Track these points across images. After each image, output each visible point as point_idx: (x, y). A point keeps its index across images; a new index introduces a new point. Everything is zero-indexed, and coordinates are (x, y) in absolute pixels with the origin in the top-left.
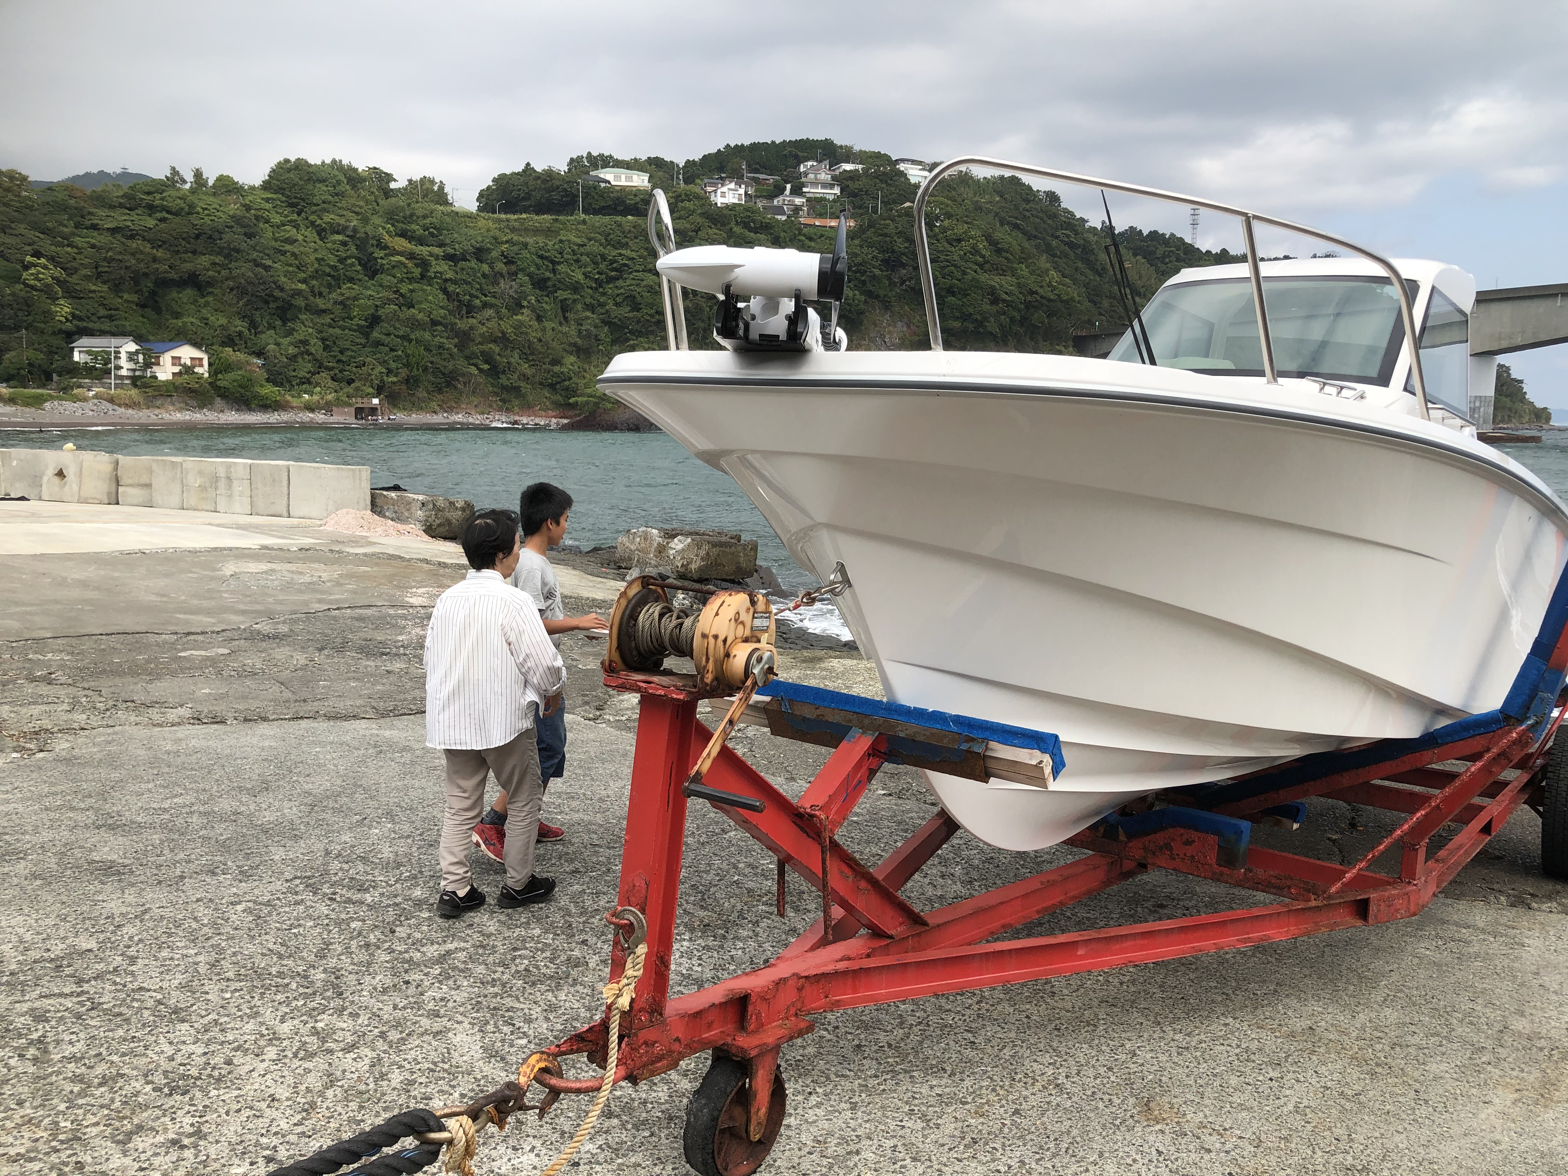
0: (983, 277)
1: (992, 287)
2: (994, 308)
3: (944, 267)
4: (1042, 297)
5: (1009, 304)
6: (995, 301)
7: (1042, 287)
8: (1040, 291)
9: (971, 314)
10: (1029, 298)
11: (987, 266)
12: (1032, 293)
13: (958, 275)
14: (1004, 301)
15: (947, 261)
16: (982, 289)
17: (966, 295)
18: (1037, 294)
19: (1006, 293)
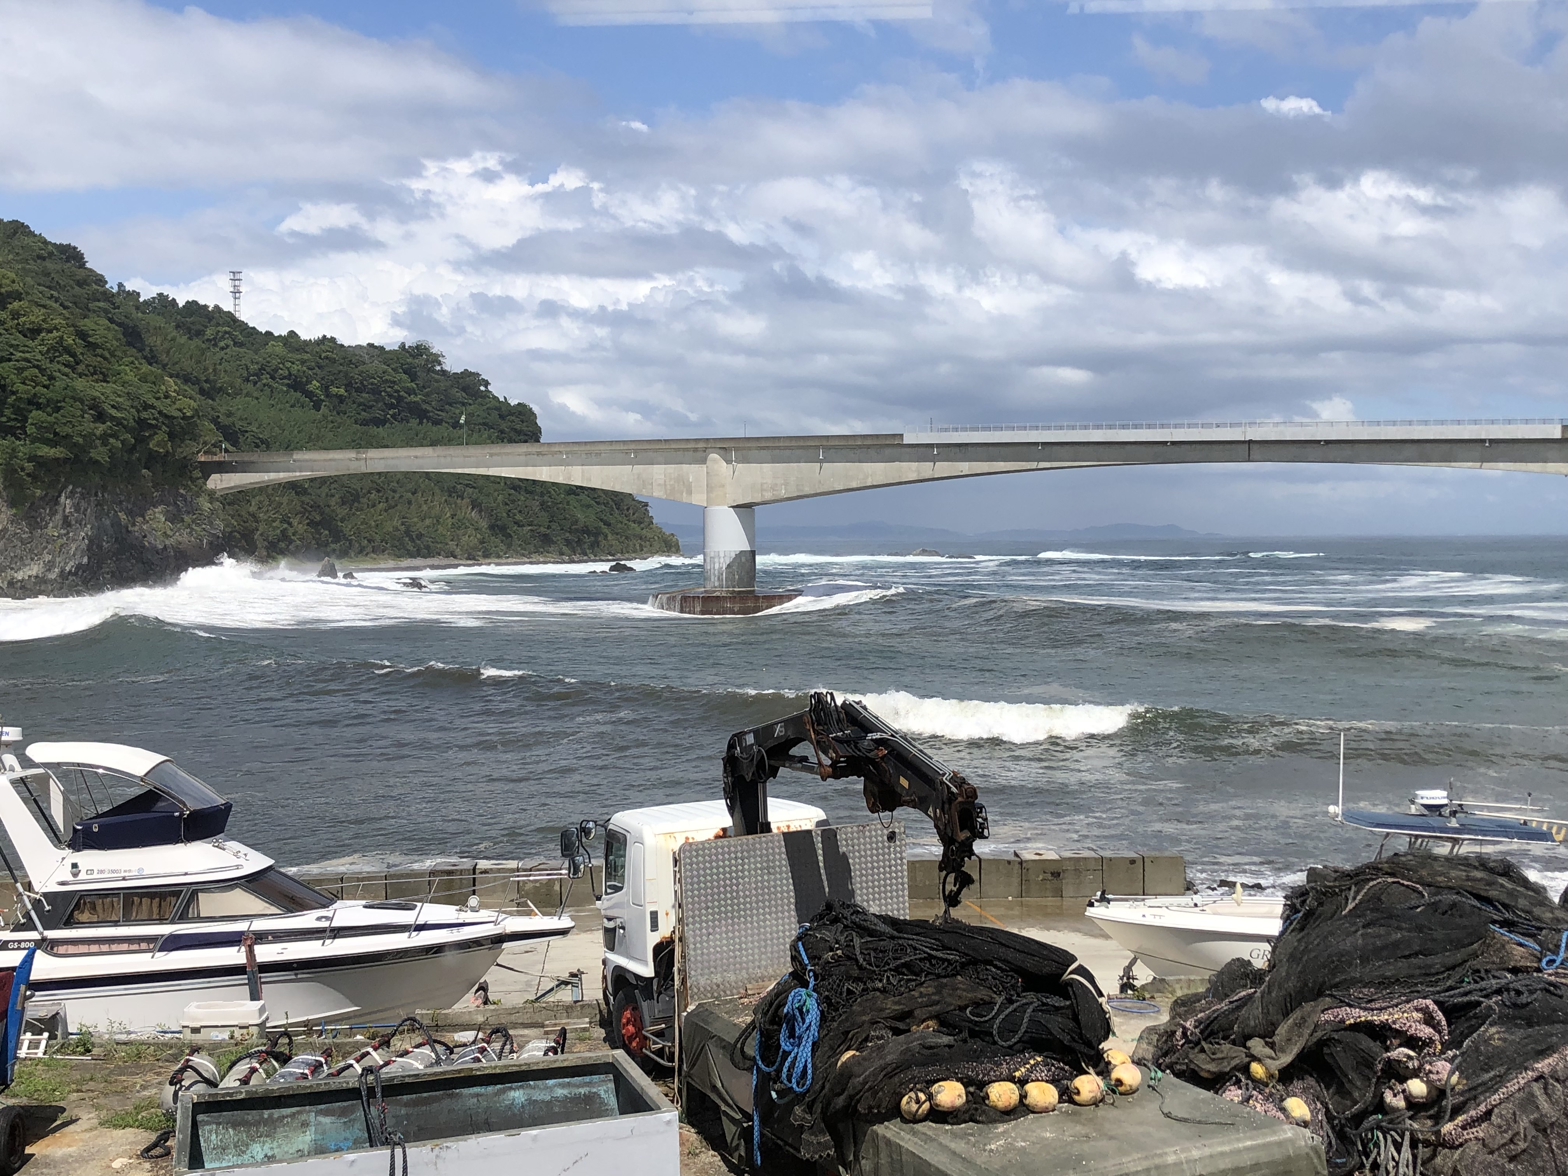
0: (80, 384)
1: (94, 399)
2: (101, 428)
3: (23, 369)
4: (160, 412)
5: (118, 422)
6: (101, 417)
7: (158, 399)
8: (157, 403)
9: (68, 436)
10: (144, 415)
11: (81, 368)
12: (146, 407)
13: (44, 380)
14: (112, 418)
15: (27, 360)
16: (82, 401)
17: (58, 409)
18: (153, 407)
19: (113, 406)
